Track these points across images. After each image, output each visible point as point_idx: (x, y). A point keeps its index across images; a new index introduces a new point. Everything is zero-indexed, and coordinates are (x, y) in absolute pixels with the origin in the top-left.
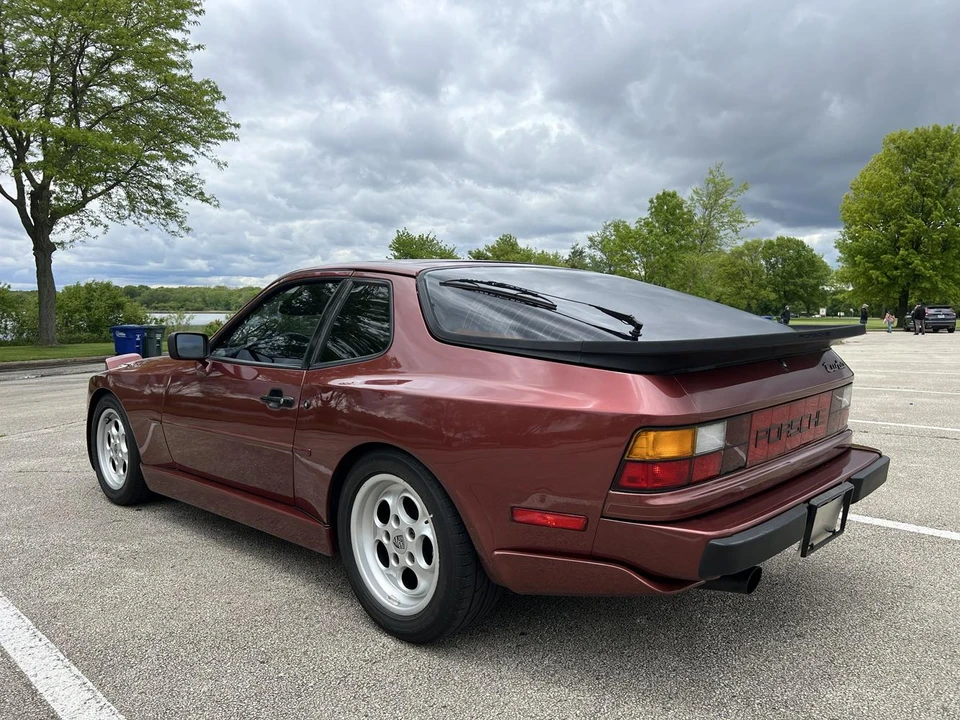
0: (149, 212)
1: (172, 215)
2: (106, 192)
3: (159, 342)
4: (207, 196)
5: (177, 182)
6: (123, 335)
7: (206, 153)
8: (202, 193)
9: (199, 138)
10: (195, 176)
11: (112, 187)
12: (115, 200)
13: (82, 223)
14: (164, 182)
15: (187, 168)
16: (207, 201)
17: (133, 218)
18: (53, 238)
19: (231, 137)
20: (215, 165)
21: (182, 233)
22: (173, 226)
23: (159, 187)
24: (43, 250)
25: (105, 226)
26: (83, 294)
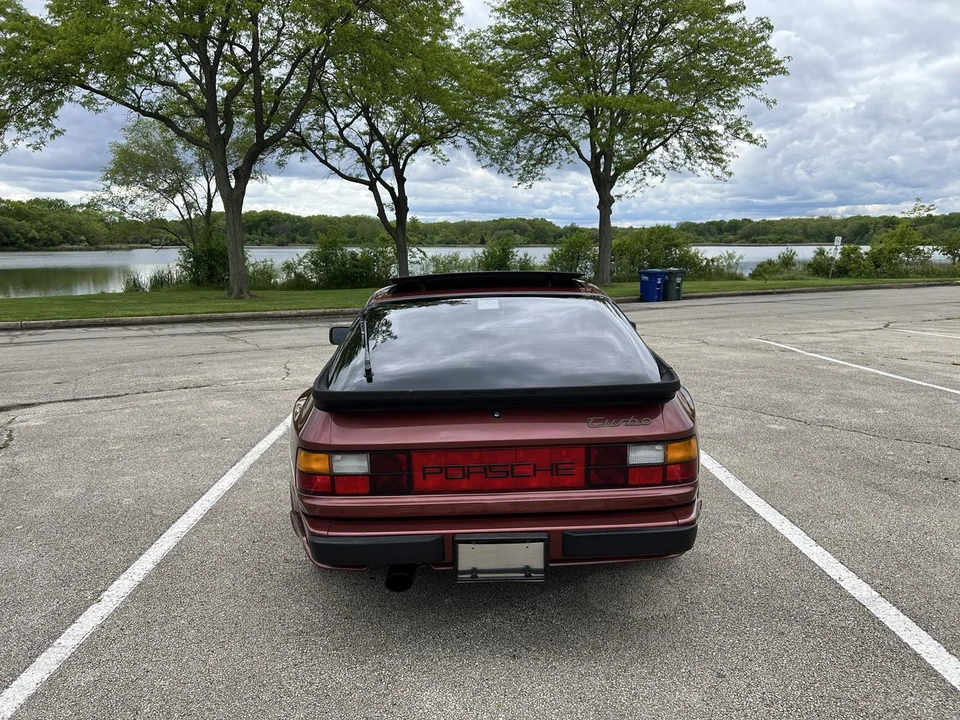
0: (704, 158)
1: (718, 161)
2: (664, 144)
3: (679, 285)
4: (755, 136)
5: (728, 127)
6: (646, 278)
7: (756, 93)
8: (749, 136)
9: (750, 79)
10: (743, 119)
11: (668, 139)
12: (671, 150)
13: (645, 175)
14: (713, 128)
15: (736, 112)
16: (754, 142)
17: (688, 165)
18: (614, 192)
19: (780, 73)
20: (764, 104)
21: (726, 177)
22: (717, 171)
23: (709, 134)
24: (605, 204)
25: (664, 176)
26: (645, 237)
